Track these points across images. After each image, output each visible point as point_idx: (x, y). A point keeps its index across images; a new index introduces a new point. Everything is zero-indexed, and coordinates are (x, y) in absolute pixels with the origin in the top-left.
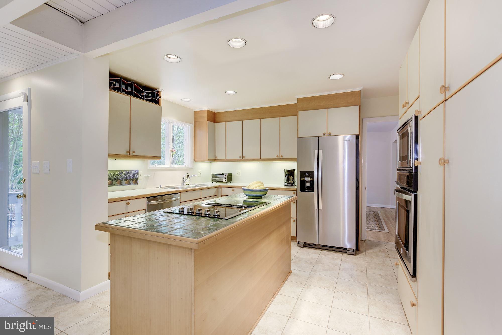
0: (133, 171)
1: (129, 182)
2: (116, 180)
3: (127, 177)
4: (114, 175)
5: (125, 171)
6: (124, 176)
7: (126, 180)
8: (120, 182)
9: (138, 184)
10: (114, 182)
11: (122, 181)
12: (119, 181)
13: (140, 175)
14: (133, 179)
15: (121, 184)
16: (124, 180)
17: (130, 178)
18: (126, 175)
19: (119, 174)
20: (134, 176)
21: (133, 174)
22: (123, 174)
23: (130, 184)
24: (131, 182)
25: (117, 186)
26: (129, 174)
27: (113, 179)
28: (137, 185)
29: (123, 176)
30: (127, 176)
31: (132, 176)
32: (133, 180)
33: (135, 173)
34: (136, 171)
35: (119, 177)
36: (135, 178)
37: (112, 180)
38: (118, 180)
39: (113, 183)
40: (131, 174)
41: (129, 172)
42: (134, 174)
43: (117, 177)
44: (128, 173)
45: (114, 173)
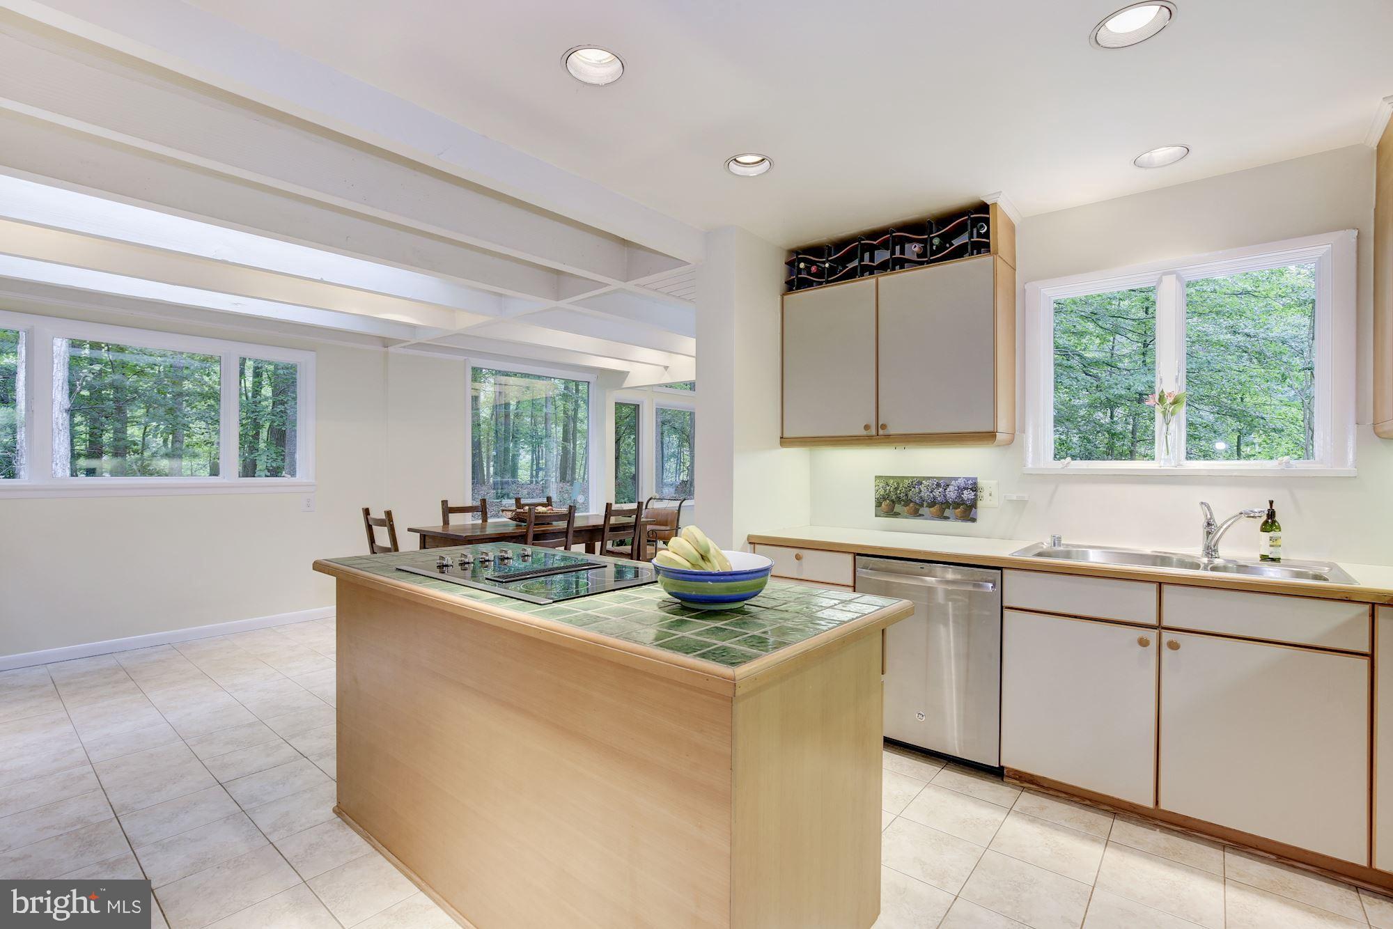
0: (956, 479)
1: (943, 511)
2: (903, 503)
3: (934, 498)
4: (896, 489)
5: (929, 478)
6: (925, 494)
7: (932, 504)
8: (913, 508)
9: (974, 520)
10: (898, 508)
11: (922, 506)
12: (911, 505)
13: (990, 495)
14: (956, 505)
15: (916, 514)
16: (925, 504)
17: (947, 502)
18: (932, 492)
19: (911, 486)
20: (960, 496)
21: (956, 488)
22: (922, 487)
23: (947, 518)
24: (947, 513)
25: (906, 518)
26: (941, 490)
27: (894, 497)
28: (969, 524)
29: (922, 494)
30: (936, 493)
31: (951, 494)
32: (955, 508)
33: (963, 485)
34: (968, 479)
35: (911, 493)
36: (963, 502)
37: (893, 502)
38: (907, 502)
39: (895, 510)
40: (948, 490)
41: (942, 483)
42: (961, 490)
43: (906, 495)
44: (938, 485)
45: (898, 484)
